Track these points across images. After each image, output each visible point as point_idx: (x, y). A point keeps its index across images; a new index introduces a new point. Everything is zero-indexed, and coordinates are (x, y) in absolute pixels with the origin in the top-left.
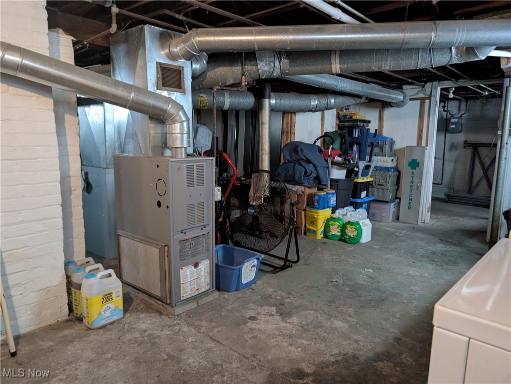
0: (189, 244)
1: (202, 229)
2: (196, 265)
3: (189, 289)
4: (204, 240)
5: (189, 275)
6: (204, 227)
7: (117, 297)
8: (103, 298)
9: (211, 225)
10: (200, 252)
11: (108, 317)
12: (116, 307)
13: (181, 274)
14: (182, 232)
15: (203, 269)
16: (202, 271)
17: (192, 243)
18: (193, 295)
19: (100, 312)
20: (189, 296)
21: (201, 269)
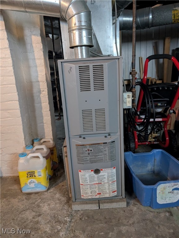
0: (86, 149)
1: (106, 137)
2: (97, 171)
3: (89, 191)
4: (107, 149)
5: (88, 179)
6: (109, 135)
7: (39, 176)
8: (28, 174)
9: (119, 134)
10: (102, 160)
11: (33, 188)
12: (39, 182)
13: (80, 176)
14: (80, 137)
15: (106, 176)
16: (105, 178)
17: (90, 149)
18: (93, 197)
19: (26, 183)
20: (90, 197)
21: (103, 176)
